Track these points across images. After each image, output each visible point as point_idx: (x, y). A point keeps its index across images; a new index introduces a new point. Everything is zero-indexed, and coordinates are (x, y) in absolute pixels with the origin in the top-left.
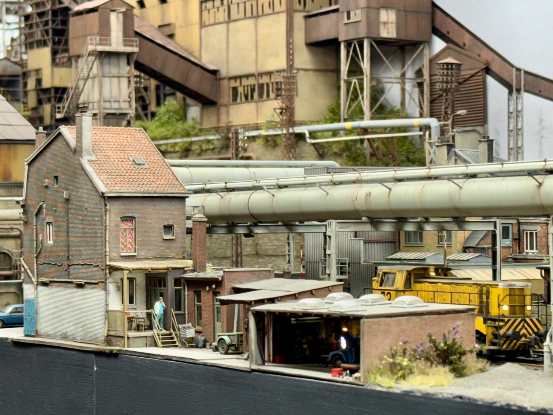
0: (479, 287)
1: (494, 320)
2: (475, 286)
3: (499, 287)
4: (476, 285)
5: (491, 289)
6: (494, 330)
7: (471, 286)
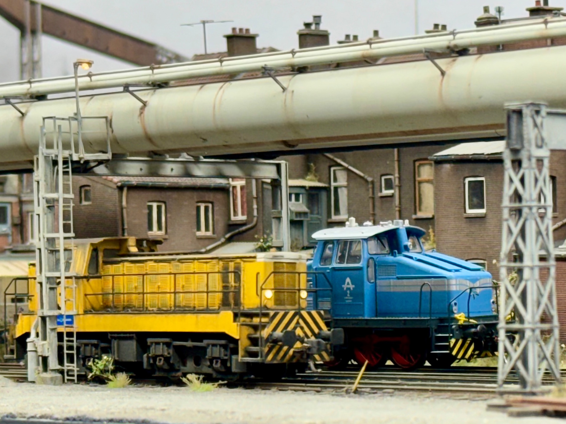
0: (221, 263)
1: (250, 315)
2: (214, 261)
3: (258, 260)
4: (217, 260)
5: (243, 265)
6: (251, 331)
7: (207, 263)
